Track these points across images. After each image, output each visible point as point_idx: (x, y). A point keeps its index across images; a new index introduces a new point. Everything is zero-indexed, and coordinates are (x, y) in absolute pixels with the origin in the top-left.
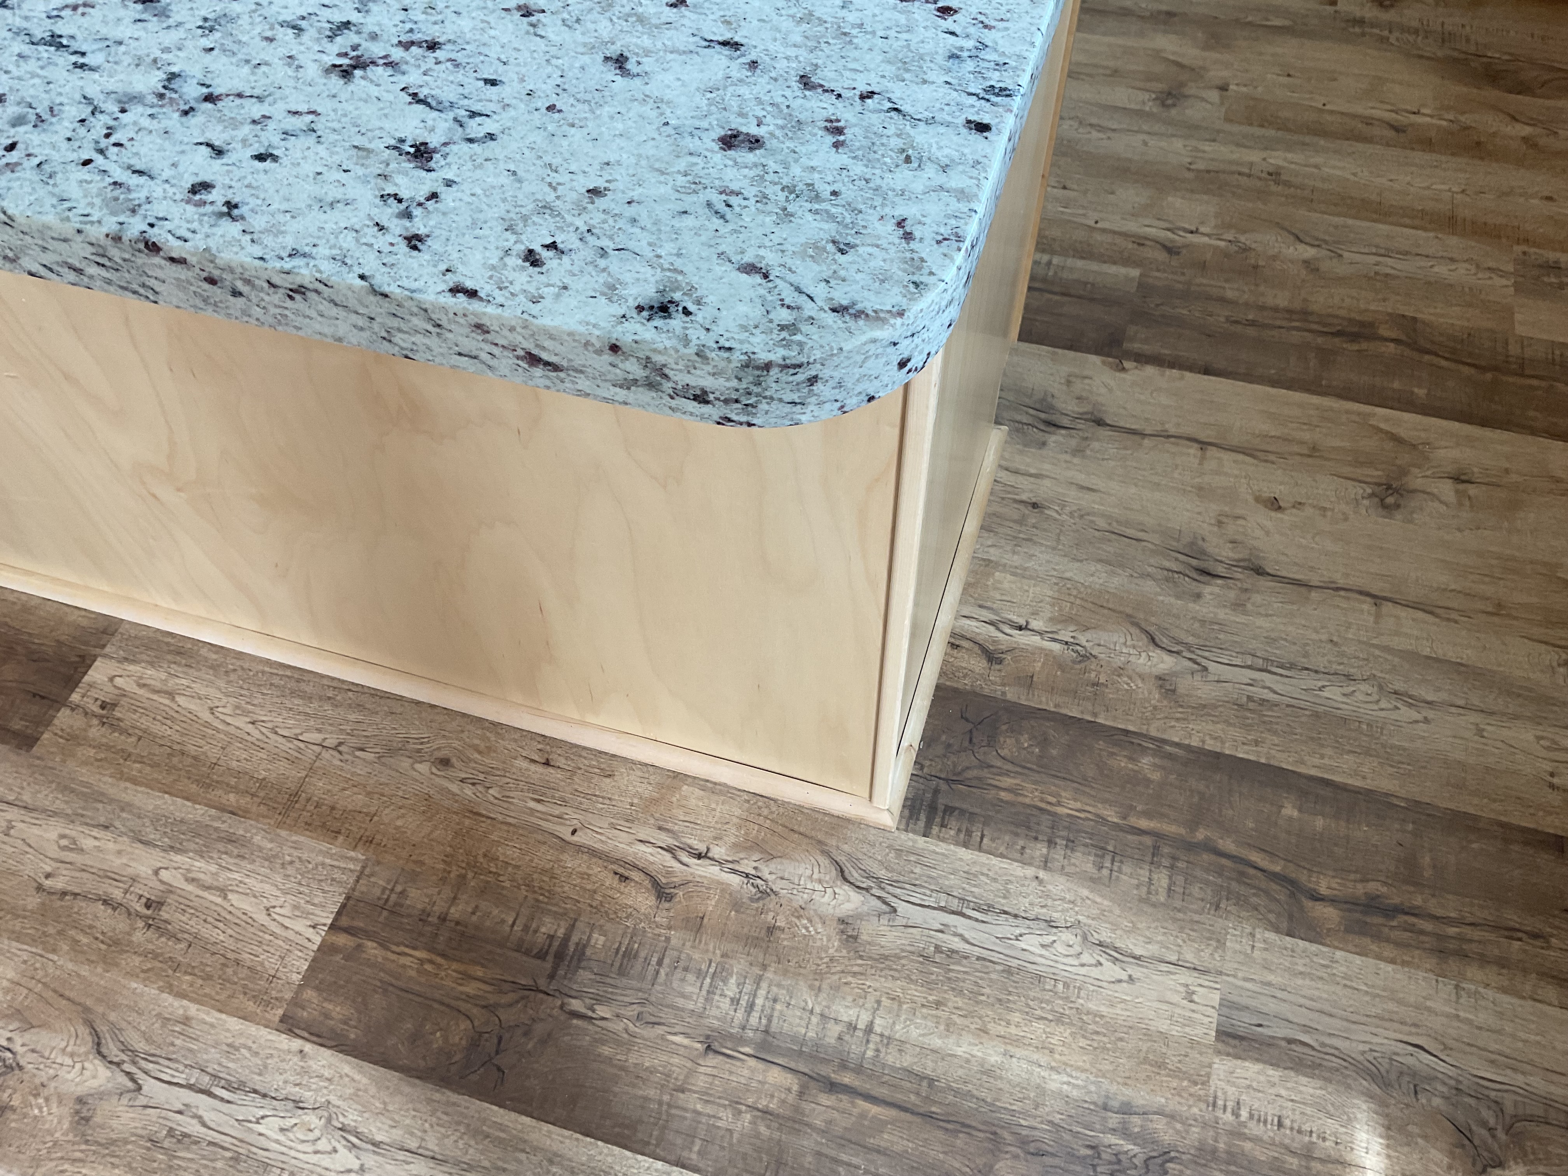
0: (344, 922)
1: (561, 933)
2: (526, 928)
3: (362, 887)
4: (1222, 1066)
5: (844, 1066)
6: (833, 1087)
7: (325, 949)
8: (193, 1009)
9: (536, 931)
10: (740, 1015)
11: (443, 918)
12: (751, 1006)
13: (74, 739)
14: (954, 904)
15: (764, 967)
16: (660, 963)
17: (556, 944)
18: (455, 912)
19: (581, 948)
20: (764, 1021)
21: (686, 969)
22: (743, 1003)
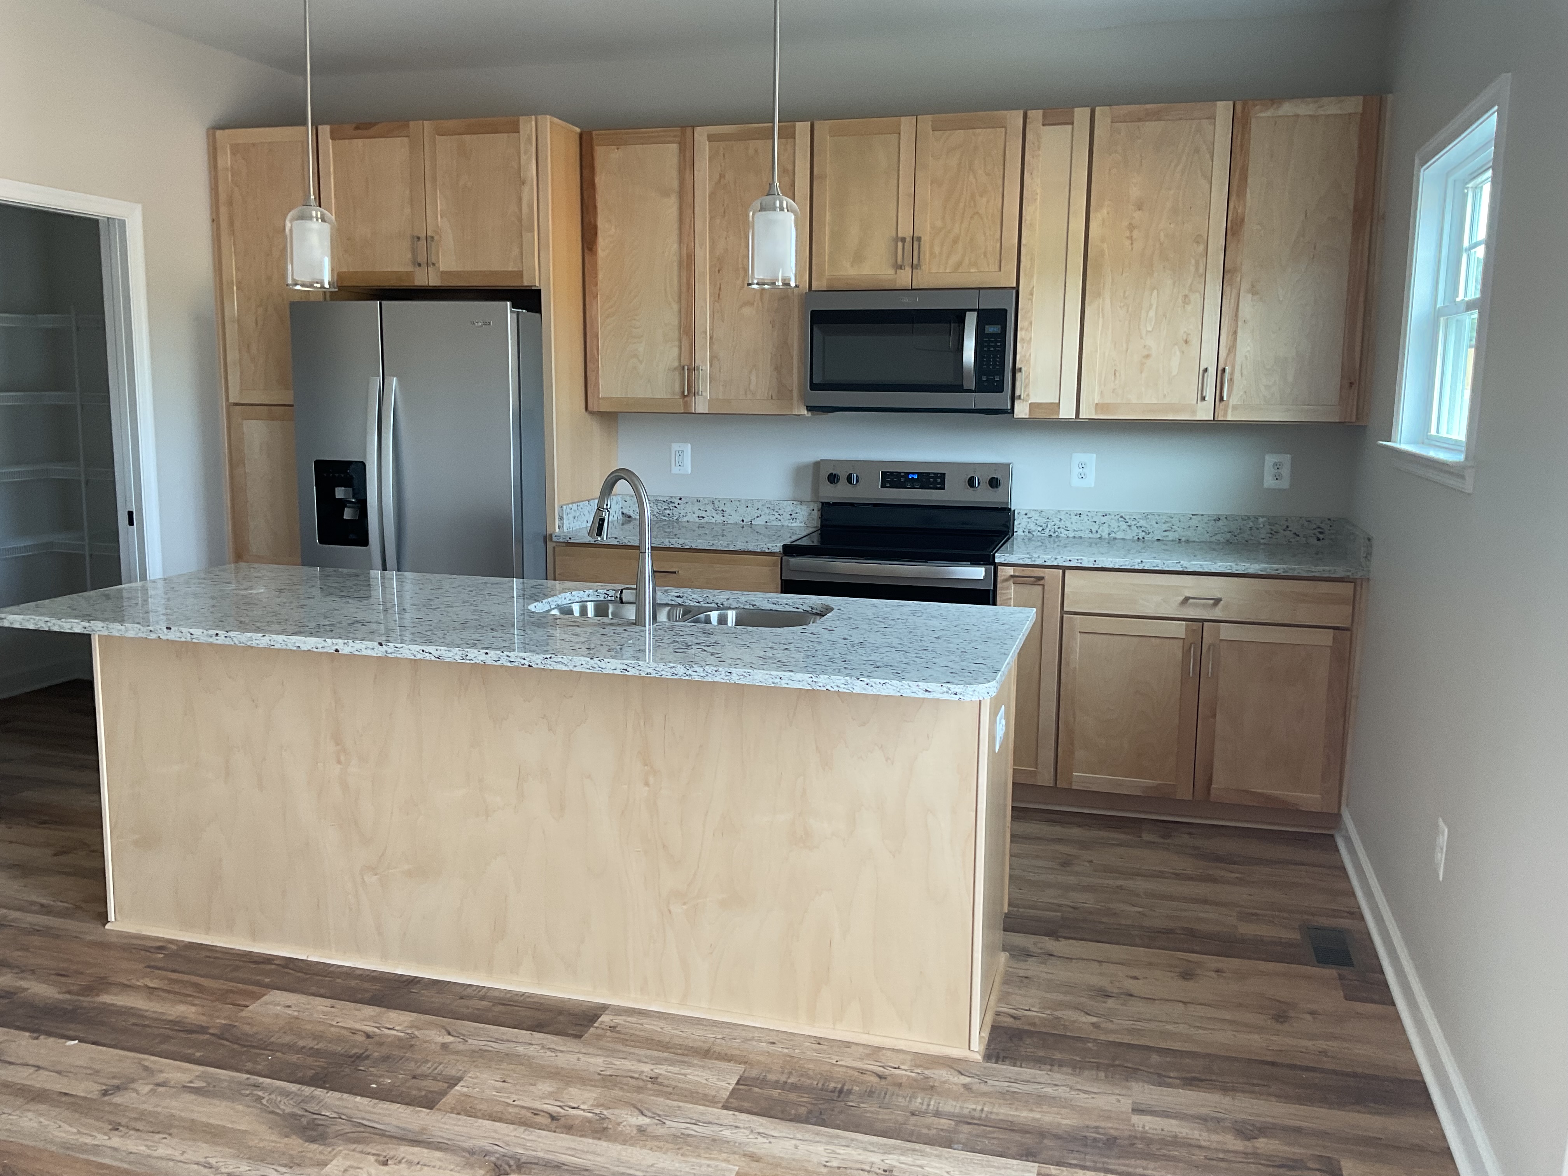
0: (741, 1082)
1: (839, 1086)
2: (823, 1085)
3: (746, 1075)
4: (1136, 1119)
5: (973, 1118)
6: (969, 1124)
7: (734, 1089)
8: (681, 1104)
9: (828, 1086)
10: (925, 1107)
11: (786, 1083)
12: (929, 1105)
13: (599, 1037)
14: (1013, 1080)
15: (932, 1095)
16: (886, 1094)
17: (838, 1089)
18: (789, 1081)
19: (850, 1092)
20: (935, 1108)
21: (897, 1095)
22: (925, 1103)
